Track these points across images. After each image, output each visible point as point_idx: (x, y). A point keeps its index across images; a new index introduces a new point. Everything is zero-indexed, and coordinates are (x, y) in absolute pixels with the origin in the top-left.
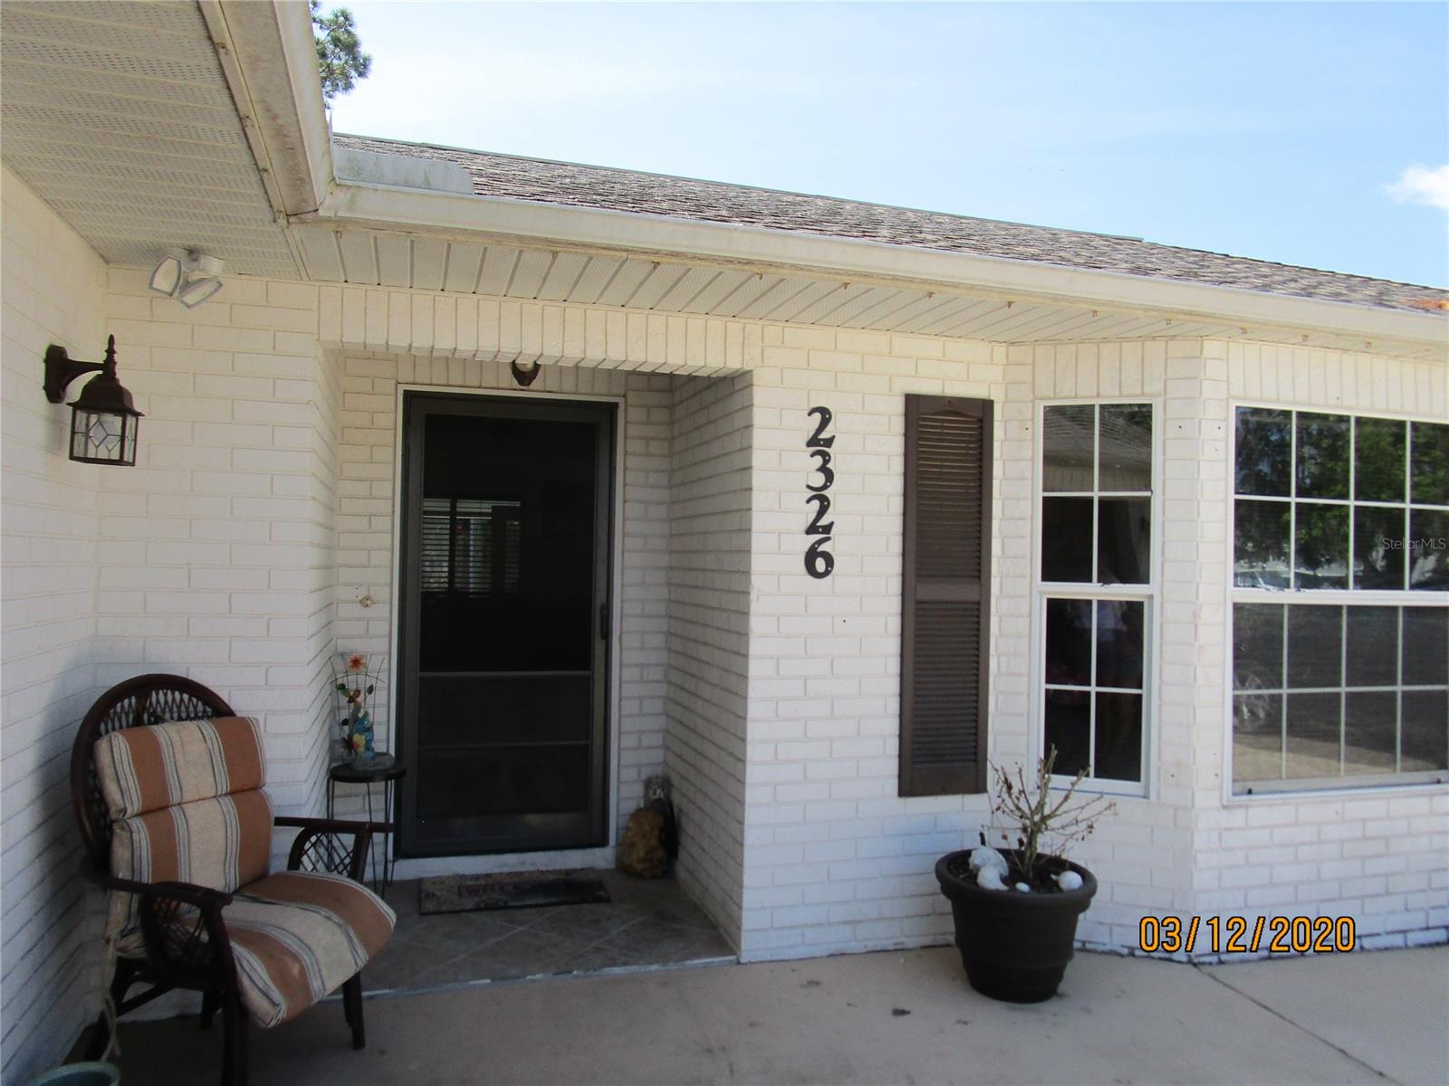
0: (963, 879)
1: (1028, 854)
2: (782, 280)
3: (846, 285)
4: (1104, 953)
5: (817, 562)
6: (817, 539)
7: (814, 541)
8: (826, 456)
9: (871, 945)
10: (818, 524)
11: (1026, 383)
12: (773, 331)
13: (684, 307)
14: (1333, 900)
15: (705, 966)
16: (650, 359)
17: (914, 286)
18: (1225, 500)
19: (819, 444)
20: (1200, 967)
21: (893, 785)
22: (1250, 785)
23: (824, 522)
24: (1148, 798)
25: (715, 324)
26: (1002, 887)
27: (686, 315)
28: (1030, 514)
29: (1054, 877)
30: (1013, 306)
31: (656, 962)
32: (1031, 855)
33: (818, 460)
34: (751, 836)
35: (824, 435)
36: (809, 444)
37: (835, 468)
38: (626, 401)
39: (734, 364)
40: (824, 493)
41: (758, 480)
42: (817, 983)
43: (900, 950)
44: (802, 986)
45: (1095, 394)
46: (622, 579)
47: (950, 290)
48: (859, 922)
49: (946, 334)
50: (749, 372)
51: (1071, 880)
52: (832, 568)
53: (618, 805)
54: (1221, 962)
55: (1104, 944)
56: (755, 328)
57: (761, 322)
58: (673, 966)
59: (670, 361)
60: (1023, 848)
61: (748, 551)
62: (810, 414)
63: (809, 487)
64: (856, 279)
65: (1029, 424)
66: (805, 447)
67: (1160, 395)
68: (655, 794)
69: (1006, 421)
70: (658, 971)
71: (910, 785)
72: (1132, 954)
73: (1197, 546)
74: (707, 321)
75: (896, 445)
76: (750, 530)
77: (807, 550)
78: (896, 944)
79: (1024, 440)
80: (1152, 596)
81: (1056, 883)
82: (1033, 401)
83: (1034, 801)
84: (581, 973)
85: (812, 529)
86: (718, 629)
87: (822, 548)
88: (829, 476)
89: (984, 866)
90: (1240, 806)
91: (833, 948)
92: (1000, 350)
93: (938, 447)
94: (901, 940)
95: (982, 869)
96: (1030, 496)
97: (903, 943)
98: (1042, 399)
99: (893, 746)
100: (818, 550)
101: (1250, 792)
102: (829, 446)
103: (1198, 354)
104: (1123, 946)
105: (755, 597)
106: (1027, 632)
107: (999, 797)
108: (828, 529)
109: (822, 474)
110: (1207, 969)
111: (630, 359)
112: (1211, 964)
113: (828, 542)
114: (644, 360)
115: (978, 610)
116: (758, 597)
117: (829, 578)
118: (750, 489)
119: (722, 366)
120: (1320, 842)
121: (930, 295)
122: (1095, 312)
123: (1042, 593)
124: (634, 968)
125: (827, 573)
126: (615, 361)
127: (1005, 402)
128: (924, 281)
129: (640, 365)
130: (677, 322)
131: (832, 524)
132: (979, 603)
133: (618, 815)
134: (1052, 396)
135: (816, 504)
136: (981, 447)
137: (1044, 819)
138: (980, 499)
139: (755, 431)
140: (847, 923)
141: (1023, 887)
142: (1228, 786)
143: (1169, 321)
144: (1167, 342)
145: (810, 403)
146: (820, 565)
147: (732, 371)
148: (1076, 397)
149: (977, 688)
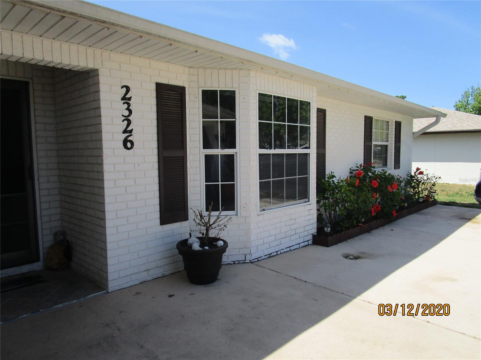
0: (187, 248)
1: (206, 237)
2: (116, 32)
3: (141, 37)
4: (226, 264)
5: (128, 144)
6: (127, 135)
7: (126, 136)
8: (129, 105)
9: (154, 277)
10: (127, 130)
11: (195, 81)
12: (106, 54)
13: (68, 40)
14: (284, 238)
15: (95, 296)
16: (55, 61)
17: (165, 40)
18: (256, 122)
19: (126, 99)
20: (253, 263)
21: (158, 221)
22: (264, 208)
23: (129, 129)
24: (238, 215)
25: (82, 48)
26: (200, 249)
27: (69, 43)
28: (198, 127)
29: (214, 243)
30: (197, 52)
31: (75, 300)
32: (207, 237)
33: (126, 106)
34: (110, 246)
35: (128, 96)
36: (122, 99)
37: (132, 108)
38: (33, 81)
39: (91, 66)
40: (129, 118)
41: (103, 112)
42: (140, 293)
43: (164, 276)
44: (134, 295)
45: (218, 86)
46: (37, 155)
47: (178, 44)
48: (150, 269)
49: (169, 62)
50: (97, 70)
51: (221, 243)
52: (133, 146)
53: (43, 245)
54: (258, 261)
55: (226, 262)
56: (98, 52)
57: (100, 50)
58: (82, 299)
59: (63, 62)
60: (204, 236)
61: (101, 140)
62: (122, 88)
63: (123, 116)
64: (145, 35)
65: (197, 96)
66: (121, 100)
67: (237, 88)
68: (59, 238)
69: (189, 95)
70: (76, 302)
71: (164, 220)
72: (234, 263)
73: (249, 136)
74: (78, 47)
75: (154, 101)
76: (101, 132)
77: (123, 139)
78: (162, 275)
79: (196, 101)
80: (237, 152)
81: (216, 245)
82: (198, 88)
83: (207, 220)
84: (43, 310)
85: (125, 132)
86: (87, 171)
87: (129, 138)
88: (130, 112)
89: (193, 243)
90: (262, 214)
91: (141, 280)
92: (187, 69)
93: (167, 102)
94: (164, 273)
95: (193, 244)
96: (198, 120)
97: (165, 274)
98: (201, 87)
99: (158, 208)
100: (128, 139)
101: (264, 210)
102: (130, 100)
103: (248, 75)
104: (231, 261)
105: (105, 158)
106: (199, 166)
107: (194, 221)
108: (131, 131)
109: (128, 111)
110: (255, 263)
111: (45, 59)
112: (256, 261)
113: (132, 136)
114: (52, 61)
115: (183, 159)
116: (106, 157)
117: (132, 150)
118: (101, 116)
119: (86, 66)
120: (281, 222)
121: (171, 45)
122: (222, 57)
123: (203, 153)
124: (66, 303)
125: (131, 148)
126: (38, 60)
127: (189, 88)
128: (169, 39)
129: (49, 63)
130: (65, 46)
131: (132, 129)
132: (183, 157)
133: (43, 248)
134: (204, 86)
135: (126, 122)
136: (182, 103)
137: (210, 225)
138: (182, 121)
139: (101, 93)
140: (146, 271)
141: (207, 248)
142: (259, 209)
143: (243, 63)
144: (239, 70)
145: (122, 84)
146: (129, 145)
147: (90, 68)
148: (212, 87)
149: (184, 186)
